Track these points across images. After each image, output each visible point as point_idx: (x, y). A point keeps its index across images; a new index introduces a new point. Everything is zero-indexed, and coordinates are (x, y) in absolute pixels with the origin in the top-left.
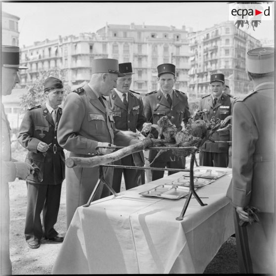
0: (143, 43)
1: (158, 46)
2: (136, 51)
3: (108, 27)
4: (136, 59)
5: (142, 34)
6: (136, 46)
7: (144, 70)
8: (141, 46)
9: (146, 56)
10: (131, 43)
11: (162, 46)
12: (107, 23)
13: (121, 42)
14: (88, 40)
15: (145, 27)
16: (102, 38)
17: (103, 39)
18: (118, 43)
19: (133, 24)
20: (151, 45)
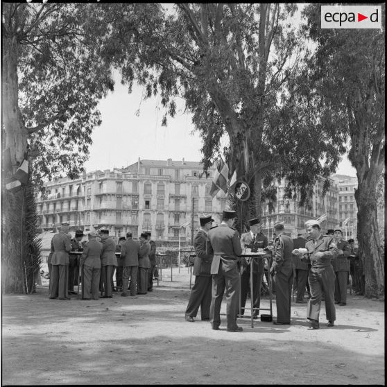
0: (182, 183)
1: (200, 186)
2: (173, 192)
3: (141, 163)
4: (172, 201)
5: (181, 172)
6: (173, 185)
7: (183, 214)
8: (179, 185)
9: (184, 197)
10: (167, 182)
11: (204, 186)
12: (139, 159)
13: (155, 181)
14: (116, 178)
15: (185, 164)
16: (132, 176)
17: (134, 177)
18: (151, 182)
19: (170, 160)
20: (191, 186)
